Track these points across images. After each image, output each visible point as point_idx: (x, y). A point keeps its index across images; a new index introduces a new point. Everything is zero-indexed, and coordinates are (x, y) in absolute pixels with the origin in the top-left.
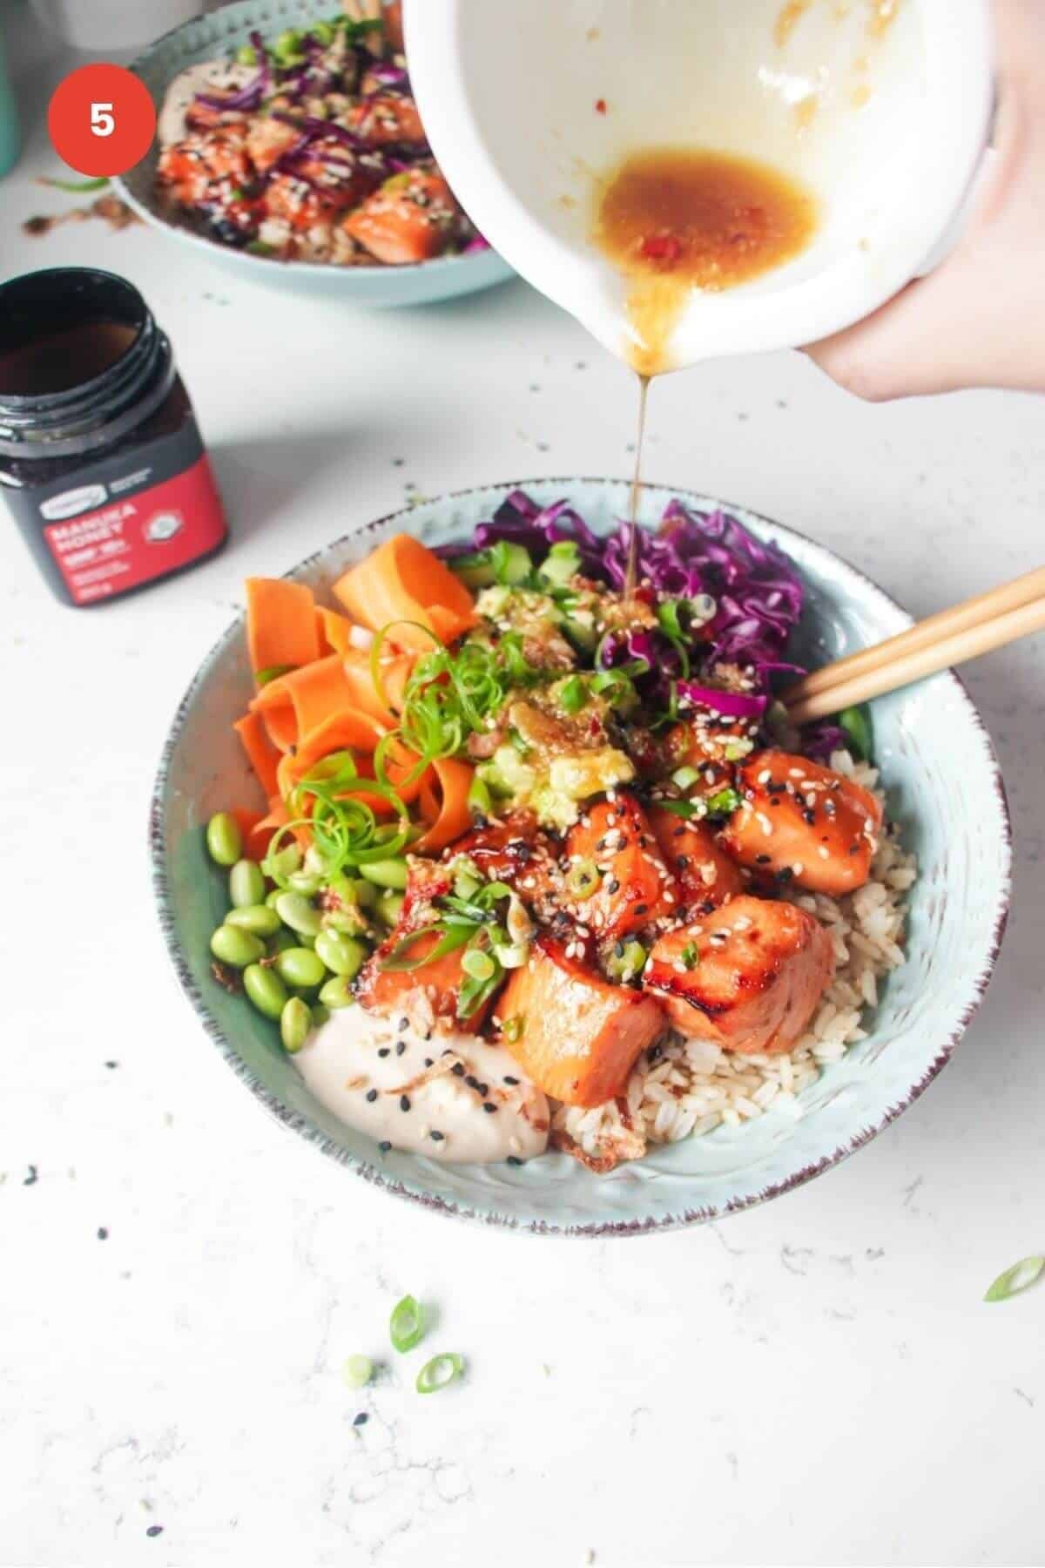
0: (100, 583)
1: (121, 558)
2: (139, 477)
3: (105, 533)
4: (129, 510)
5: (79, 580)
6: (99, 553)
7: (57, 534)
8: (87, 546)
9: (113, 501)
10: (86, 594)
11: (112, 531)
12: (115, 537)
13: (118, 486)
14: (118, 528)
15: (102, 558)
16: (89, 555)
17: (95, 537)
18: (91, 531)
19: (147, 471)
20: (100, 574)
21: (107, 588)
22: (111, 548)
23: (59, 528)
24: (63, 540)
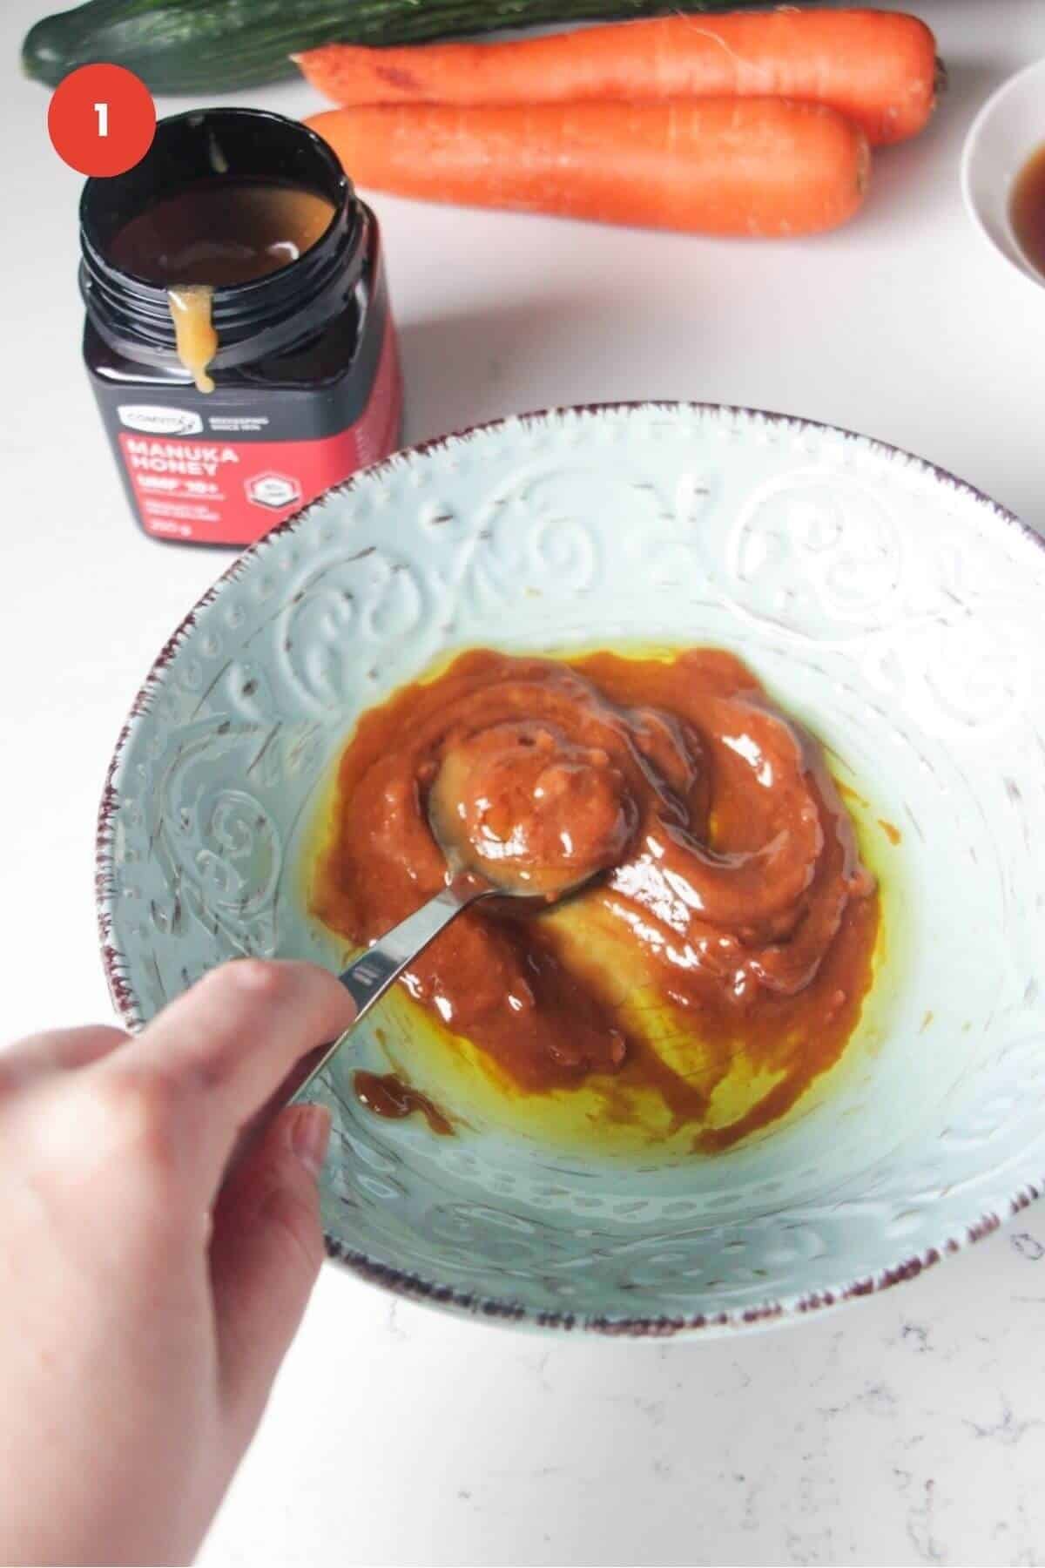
0: (181, 521)
1: (212, 505)
2: (253, 424)
3: (194, 469)
4: (229, 455)
5: (153, 507)
6: (182, 488)
7: (132, 446)
8: (167, 474)
9: (209, 437)
10: (157, 525)
11: (205, 472)
12: (204, 477)
13: (218, 423)
14: (211, 470)
15: (182, 494)
16: (170, 484)
17: (181, 468)
18: (176, 459)
19: (264, 421)
20: (181, 511)
21: (186, 531)
22: (198, 488)
23: (137, 441)
24: (140, 456)
